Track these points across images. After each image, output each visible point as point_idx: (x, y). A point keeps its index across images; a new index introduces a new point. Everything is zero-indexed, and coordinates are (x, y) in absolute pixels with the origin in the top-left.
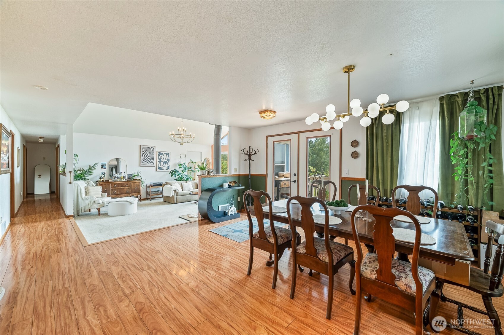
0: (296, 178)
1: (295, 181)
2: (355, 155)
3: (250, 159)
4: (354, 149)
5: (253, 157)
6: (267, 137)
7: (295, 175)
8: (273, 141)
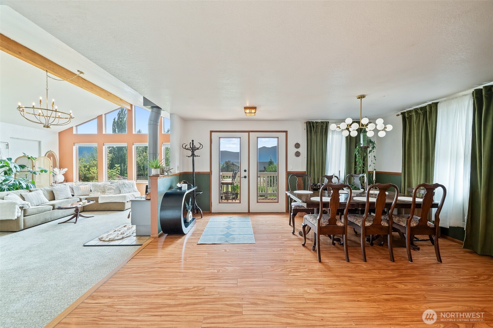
0: (246, 174)
1: (245, 177)
2: (298, 154)
3: (193, 155)
4: (296, 150)
5: (196, 153)
6: (211, 132)
7: (245, 171)
8: (219, 137)
